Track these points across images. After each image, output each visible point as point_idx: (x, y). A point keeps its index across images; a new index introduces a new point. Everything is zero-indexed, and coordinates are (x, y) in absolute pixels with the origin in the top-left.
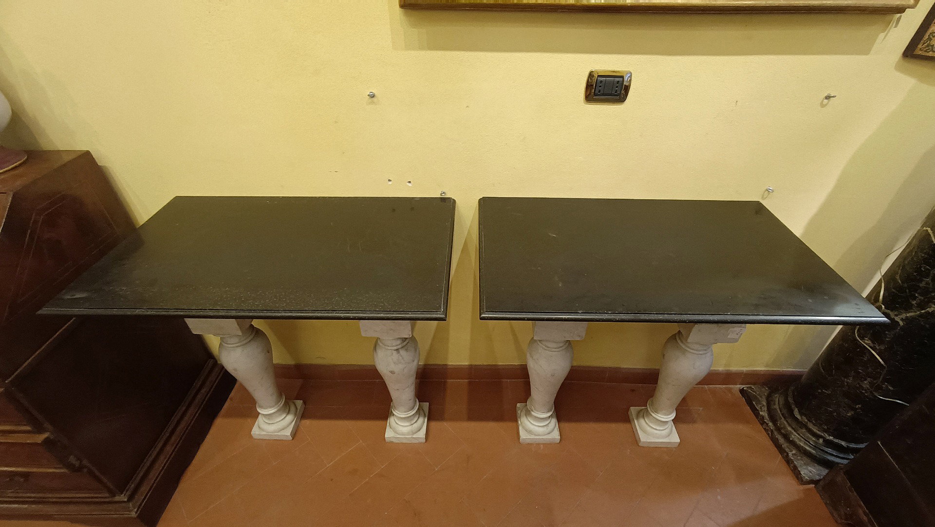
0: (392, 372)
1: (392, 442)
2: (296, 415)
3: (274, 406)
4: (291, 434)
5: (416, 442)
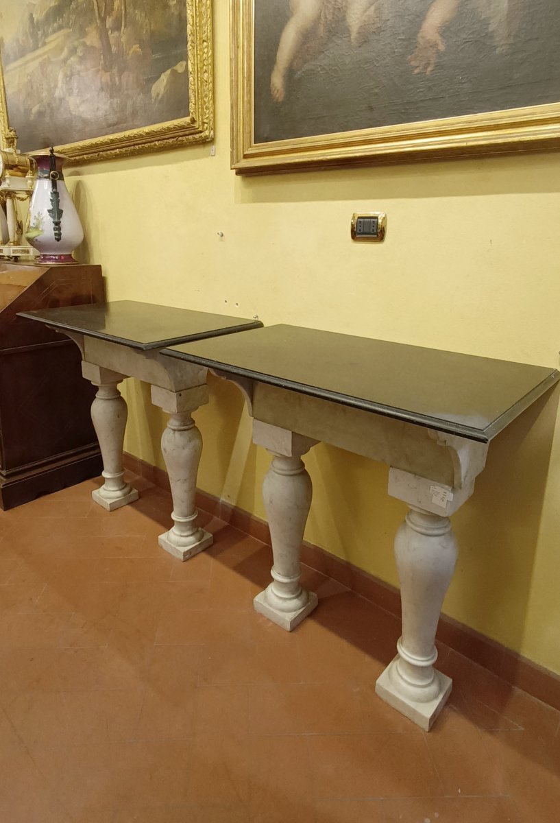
2: (125, 495)
3: (111, 473)
4: (110, 504)
5: (177, 556)
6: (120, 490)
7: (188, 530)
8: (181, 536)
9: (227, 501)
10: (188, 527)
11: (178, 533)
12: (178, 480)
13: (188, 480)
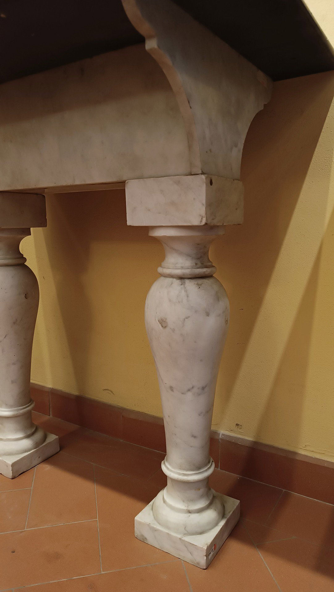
0: (163, 323)
1: (143, 541)
2: (37, 445)
3: (11, 406)
4: (13, 465)
5: (187, 556)
6: (28, 437)
7: (202, 497)
8: (189, 512)
9: (232, 434)
10: (202, 491)
11: (181, 506)
12: (189, 390)
13: (206, 389)
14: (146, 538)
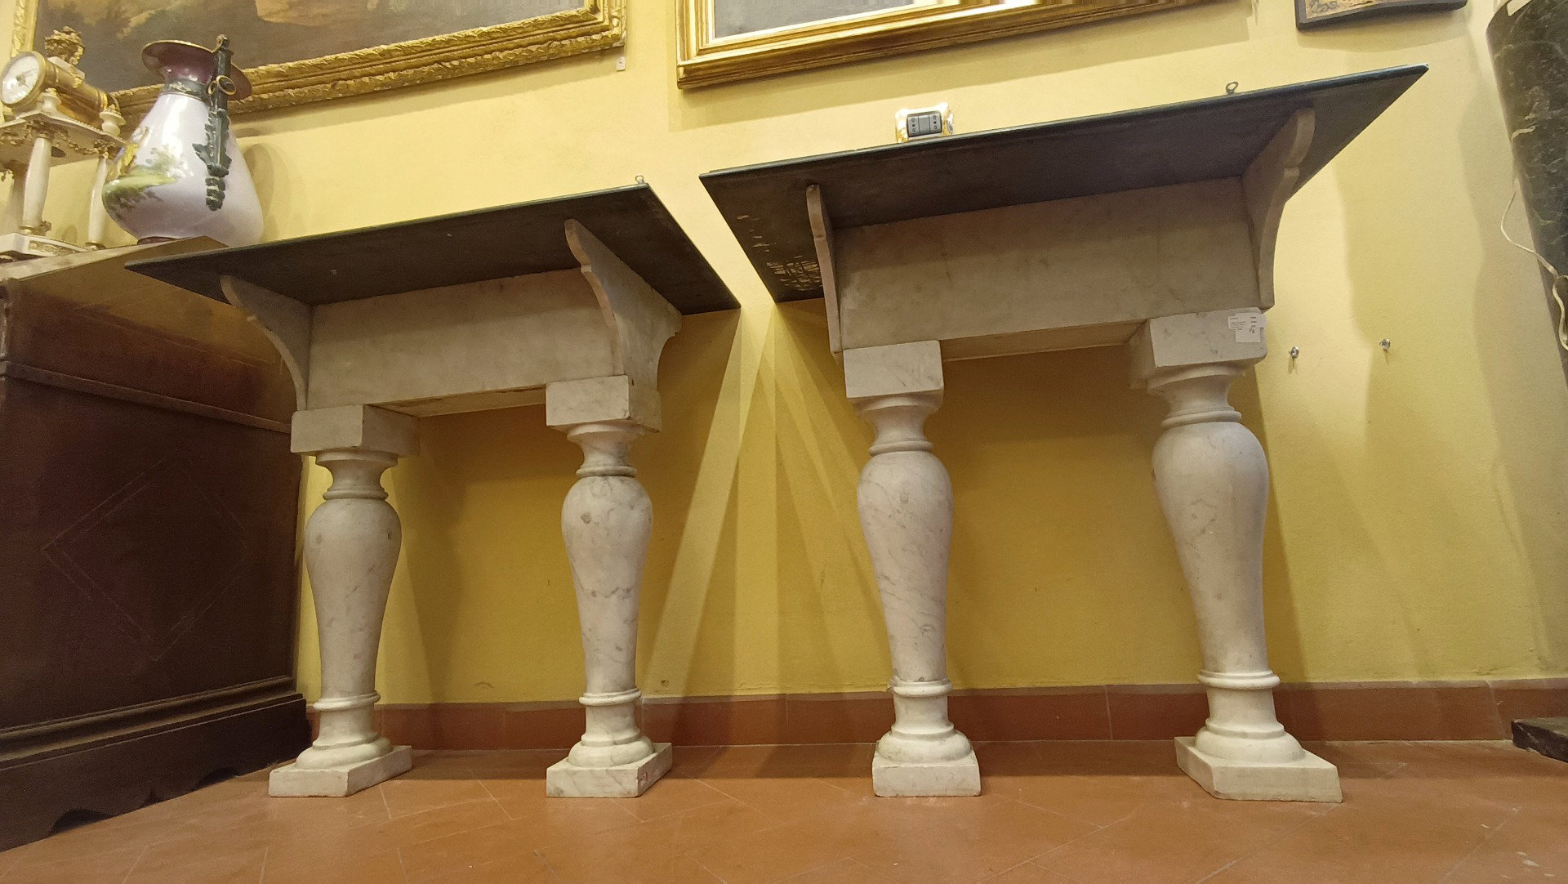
0: (586, 518)
4: (350, 774)
5: (615, 790)
8: (615, 743)
9: (657, 696)
11: (606, 738)
12: (613, 592)
13: (632, 592)
14: (562, 791)
